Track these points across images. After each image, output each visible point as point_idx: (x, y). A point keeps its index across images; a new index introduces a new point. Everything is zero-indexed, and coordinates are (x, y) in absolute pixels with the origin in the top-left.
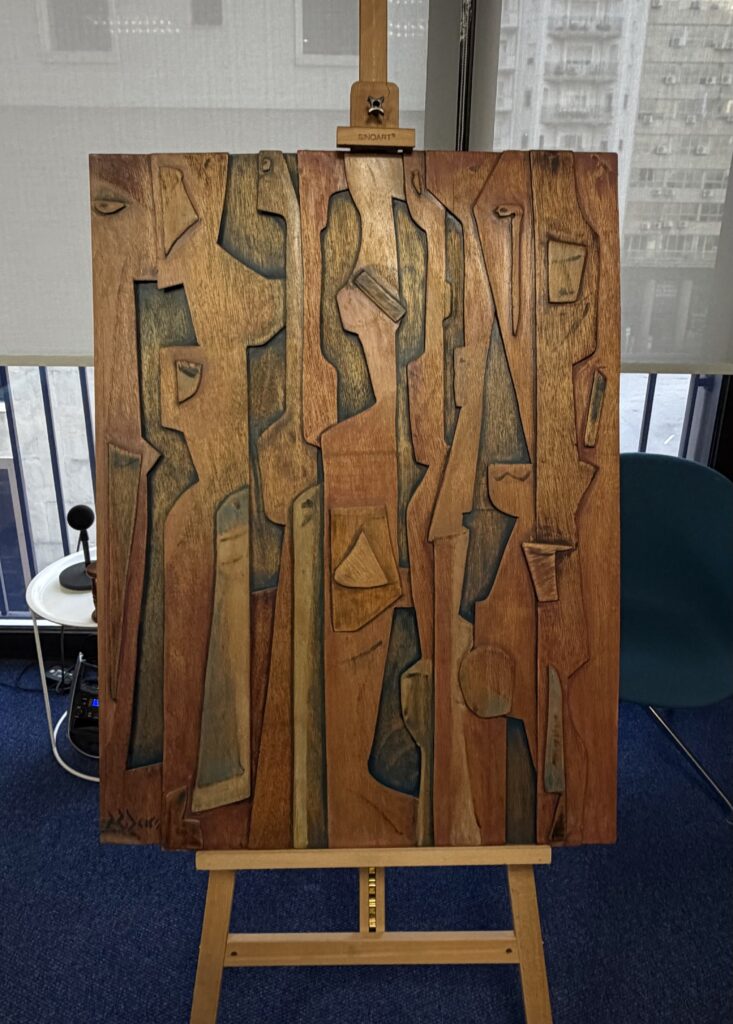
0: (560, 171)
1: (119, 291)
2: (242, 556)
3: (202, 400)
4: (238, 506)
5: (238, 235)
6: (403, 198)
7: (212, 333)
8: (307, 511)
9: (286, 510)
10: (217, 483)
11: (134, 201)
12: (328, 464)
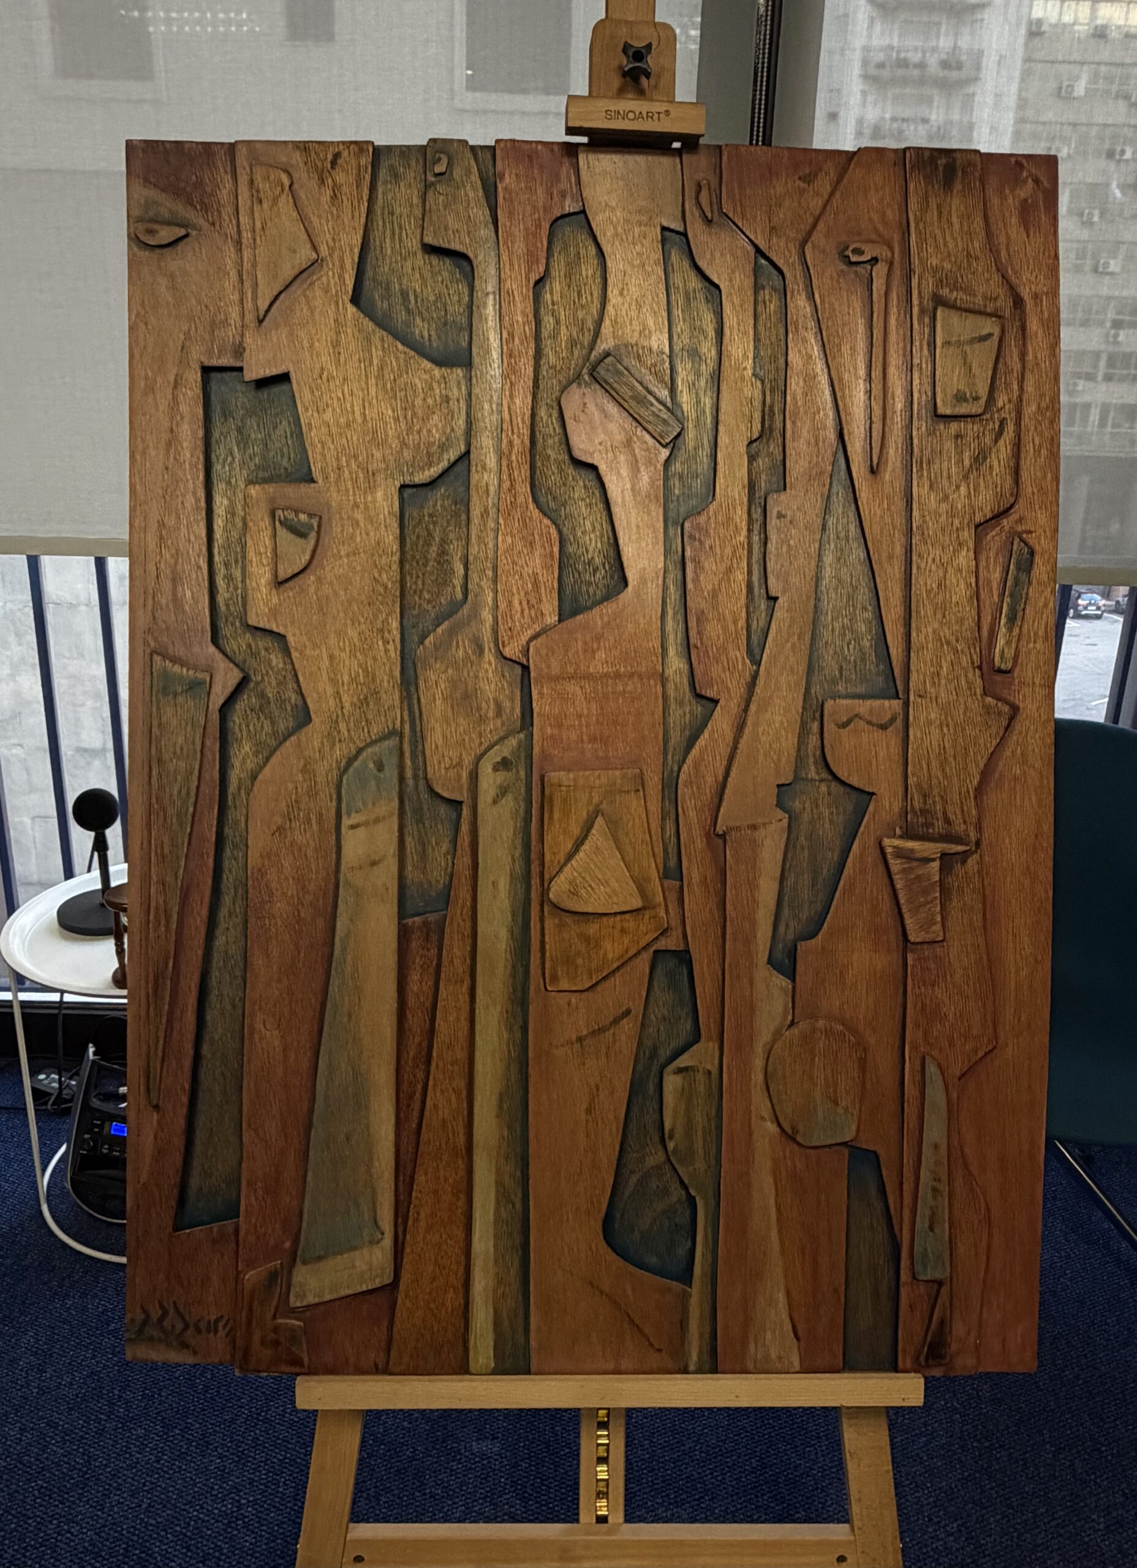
0: (958, 186)
1: (176, 381)
2: (385, 856)
3: (319, 580)
4: (380, 767)
5: (388, 289)
6: (681, 229)
7: (338, 459)
8: (501, 777)
9: (465, 774)
10: (342, 726)
11: (205, 225)
12: (541, 694)
